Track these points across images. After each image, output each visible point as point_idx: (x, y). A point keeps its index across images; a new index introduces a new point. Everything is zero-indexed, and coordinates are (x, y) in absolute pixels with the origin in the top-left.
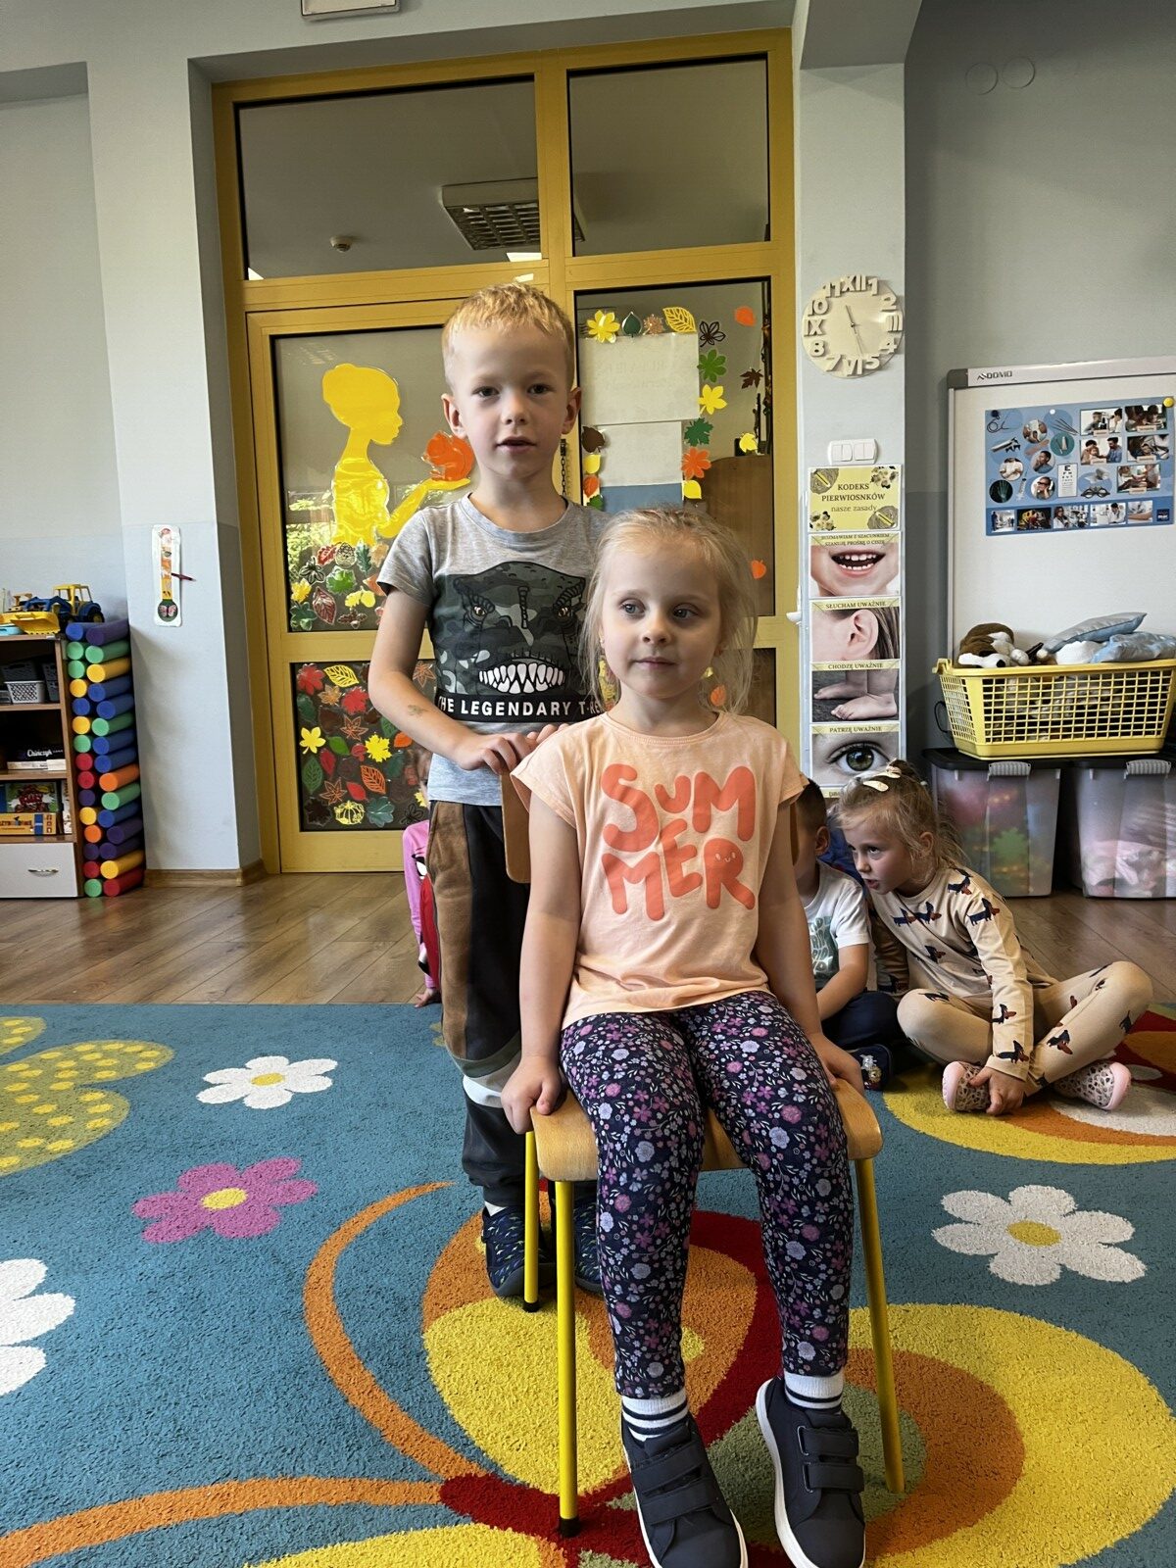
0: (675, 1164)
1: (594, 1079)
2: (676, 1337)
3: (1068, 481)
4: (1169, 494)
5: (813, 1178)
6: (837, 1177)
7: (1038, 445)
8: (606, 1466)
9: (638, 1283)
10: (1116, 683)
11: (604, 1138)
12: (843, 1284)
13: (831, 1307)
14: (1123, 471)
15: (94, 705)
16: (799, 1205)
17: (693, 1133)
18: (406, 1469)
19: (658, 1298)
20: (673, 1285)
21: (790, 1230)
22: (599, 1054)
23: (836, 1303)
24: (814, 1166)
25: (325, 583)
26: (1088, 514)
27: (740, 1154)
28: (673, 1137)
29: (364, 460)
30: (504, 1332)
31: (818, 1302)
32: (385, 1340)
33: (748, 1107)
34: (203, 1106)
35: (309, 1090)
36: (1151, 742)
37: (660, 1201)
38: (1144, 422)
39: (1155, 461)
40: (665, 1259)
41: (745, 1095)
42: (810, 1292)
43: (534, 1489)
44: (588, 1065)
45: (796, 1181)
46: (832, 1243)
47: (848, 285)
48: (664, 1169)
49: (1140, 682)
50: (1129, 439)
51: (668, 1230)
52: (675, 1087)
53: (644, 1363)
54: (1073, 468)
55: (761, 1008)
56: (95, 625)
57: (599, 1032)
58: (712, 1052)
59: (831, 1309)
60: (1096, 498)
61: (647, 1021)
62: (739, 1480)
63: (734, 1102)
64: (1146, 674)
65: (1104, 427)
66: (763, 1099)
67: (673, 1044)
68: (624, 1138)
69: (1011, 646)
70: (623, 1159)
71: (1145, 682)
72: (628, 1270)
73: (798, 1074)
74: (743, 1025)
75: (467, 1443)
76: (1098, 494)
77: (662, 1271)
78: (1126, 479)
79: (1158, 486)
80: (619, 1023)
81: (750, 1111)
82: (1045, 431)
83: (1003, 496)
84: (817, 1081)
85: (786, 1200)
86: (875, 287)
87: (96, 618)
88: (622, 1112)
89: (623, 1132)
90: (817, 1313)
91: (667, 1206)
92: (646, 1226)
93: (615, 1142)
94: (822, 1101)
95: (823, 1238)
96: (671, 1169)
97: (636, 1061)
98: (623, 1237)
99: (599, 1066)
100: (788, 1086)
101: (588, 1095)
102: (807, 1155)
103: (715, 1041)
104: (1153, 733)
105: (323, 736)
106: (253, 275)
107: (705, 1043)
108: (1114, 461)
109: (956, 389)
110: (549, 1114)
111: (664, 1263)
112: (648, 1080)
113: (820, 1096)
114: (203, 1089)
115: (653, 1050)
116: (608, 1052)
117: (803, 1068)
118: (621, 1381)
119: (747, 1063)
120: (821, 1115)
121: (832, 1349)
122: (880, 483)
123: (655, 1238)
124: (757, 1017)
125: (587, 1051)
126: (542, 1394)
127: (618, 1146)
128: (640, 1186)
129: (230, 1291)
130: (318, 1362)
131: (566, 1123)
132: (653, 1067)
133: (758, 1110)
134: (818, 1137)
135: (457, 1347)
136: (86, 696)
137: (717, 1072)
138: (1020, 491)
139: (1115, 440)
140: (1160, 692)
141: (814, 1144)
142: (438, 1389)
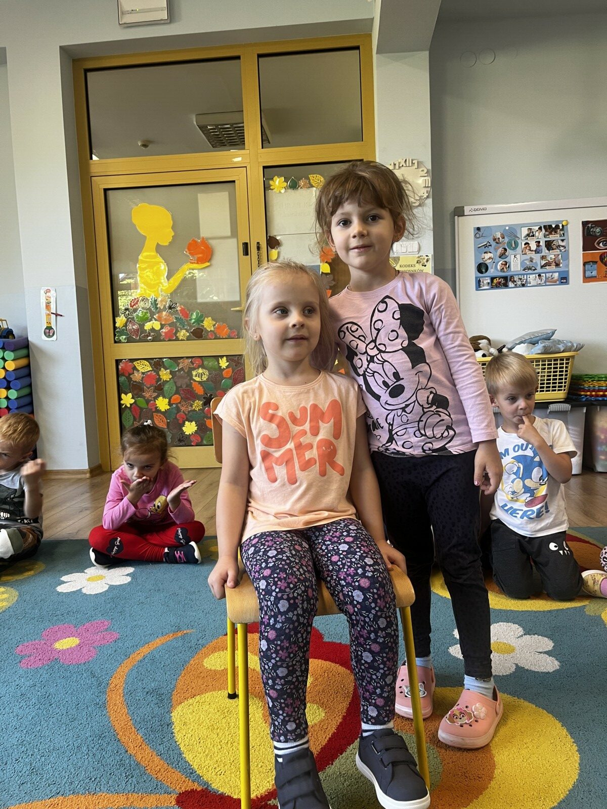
0: (300, 612)
1: (258, 567)
2: (303, 707)
3: (516, 263)
4: (567, 270)
5: (376, 618)
6: (390, 617)
7: (501, 245)
8: (268, 782)
9: (281, 678)
10: (543, 365)
11: (262, 599)
12: (392, 675)
13: (386, 687)
14: (543, 258)
15: (9, 382)
16: (369, 633)
17: (310, 595)
18: (158, 788)
19: (292, 686)
20: (300, 679)
21: (365, 646)
22: (261, 553)
23: (388, 685)
24: (377, 611)
25: (134, 317)
26: (527, 279)
27: (338, 606)
28: (299, 597)
29: (154, 253)
30: (216, 710)
31: (379, 685)
32: (150, 717)
33: (342, 580)
34: (59, 594)
35: (118, 583)
36: (561, 395)
37: (292, 633)
38: (553, 233)
39: (559, 253)
40: (296, 665)
41: (340, 573)
42: (374, 680)
43: (228, 796)
44: (255, 560)
45: (367, 620)
46: (387, 654)
47: (403, 163)
48: (294, 615)
49: (554, 364)
50: (546, 241)
51: (297, 649)
52: (301, 570)
53: (285, 723)
54: (518, 256)
55: (350, 527)
56: (10, 340)
57: (262, 542)
58: (323, 551)
59: (386, 689)
60: (530, 271)
61: (288, 535)
62: (341, 787)
63: (335, 577)
64: (557, 360)
65: (533, 236)
66: (350, 575)
67: (302, 547)
68: (272, 599)
69: (489, 346)
70: (272, 610)
71: (557, 364)
72: (275, 671)
73: (369, 561)
74: (340, 536)
75: (193, 772)
76: (531, 269)
77: (294, 671)
78: (545, 262)
79: (561, 265)
80: (272, 537)
81: (343, 582)
82: (504, 238)
83: (484, 271)
84: (379, 565)
85: (362, 630)
86: (416, 164)
87: (10, 337)
88: (271, 584)
89: (271, 595)
90: (378, 691)
91: (296, 636)
92: (285, 647)
93: (267, 601)
94: (381, 575)
95: (382, 650)
96: (298, 615)
97: (280, 556)
98: (272, 653)
99: (261, 560)
100: (363, 567)
101: (254, 576)
102: (373, 605)
103: (325, 545)
104: (562, 390)
105: (133, 398)
106: (94, 158)
107: (320, 546)
108: (538, 253)
109: (458, 216)
110: (234, 588)
111: (295, 667)
112: (286, 567)
113: (380, 573)
114: (60, 584)
115: (290, 550)
116: (266, 552)
117: (372, 559)
118: (273, 733)
119: (342, 556)
120: (381, 583)
121: (386, 710)
122: (421, 264)
123: (289, 653)
124: (348, 531)
125: (255, 552)
126: (235, 744)
127: (269, 603)
128: (281, 625)
129: (66, 693)
130: (112, 731)
131: (244, 592)
132: (289, 560)
133: (347, 581)
134: (379, 595)
135: (190, 720)
136: (5, 378)
137: (326, 561)
138: (492, 268)
139: (539, 242)
140: (564, 369)
141: (377, 599)
142: (178, 743)
